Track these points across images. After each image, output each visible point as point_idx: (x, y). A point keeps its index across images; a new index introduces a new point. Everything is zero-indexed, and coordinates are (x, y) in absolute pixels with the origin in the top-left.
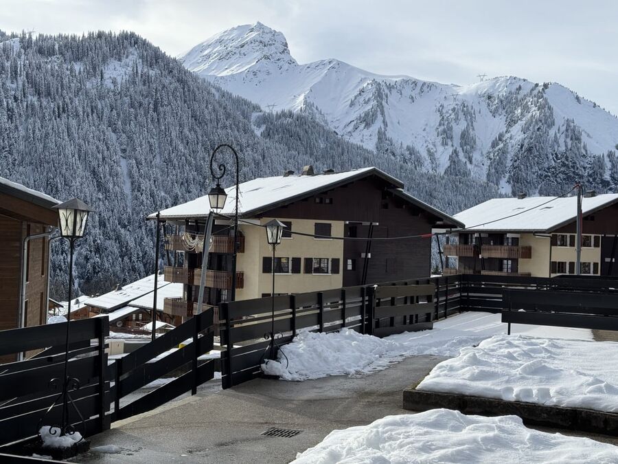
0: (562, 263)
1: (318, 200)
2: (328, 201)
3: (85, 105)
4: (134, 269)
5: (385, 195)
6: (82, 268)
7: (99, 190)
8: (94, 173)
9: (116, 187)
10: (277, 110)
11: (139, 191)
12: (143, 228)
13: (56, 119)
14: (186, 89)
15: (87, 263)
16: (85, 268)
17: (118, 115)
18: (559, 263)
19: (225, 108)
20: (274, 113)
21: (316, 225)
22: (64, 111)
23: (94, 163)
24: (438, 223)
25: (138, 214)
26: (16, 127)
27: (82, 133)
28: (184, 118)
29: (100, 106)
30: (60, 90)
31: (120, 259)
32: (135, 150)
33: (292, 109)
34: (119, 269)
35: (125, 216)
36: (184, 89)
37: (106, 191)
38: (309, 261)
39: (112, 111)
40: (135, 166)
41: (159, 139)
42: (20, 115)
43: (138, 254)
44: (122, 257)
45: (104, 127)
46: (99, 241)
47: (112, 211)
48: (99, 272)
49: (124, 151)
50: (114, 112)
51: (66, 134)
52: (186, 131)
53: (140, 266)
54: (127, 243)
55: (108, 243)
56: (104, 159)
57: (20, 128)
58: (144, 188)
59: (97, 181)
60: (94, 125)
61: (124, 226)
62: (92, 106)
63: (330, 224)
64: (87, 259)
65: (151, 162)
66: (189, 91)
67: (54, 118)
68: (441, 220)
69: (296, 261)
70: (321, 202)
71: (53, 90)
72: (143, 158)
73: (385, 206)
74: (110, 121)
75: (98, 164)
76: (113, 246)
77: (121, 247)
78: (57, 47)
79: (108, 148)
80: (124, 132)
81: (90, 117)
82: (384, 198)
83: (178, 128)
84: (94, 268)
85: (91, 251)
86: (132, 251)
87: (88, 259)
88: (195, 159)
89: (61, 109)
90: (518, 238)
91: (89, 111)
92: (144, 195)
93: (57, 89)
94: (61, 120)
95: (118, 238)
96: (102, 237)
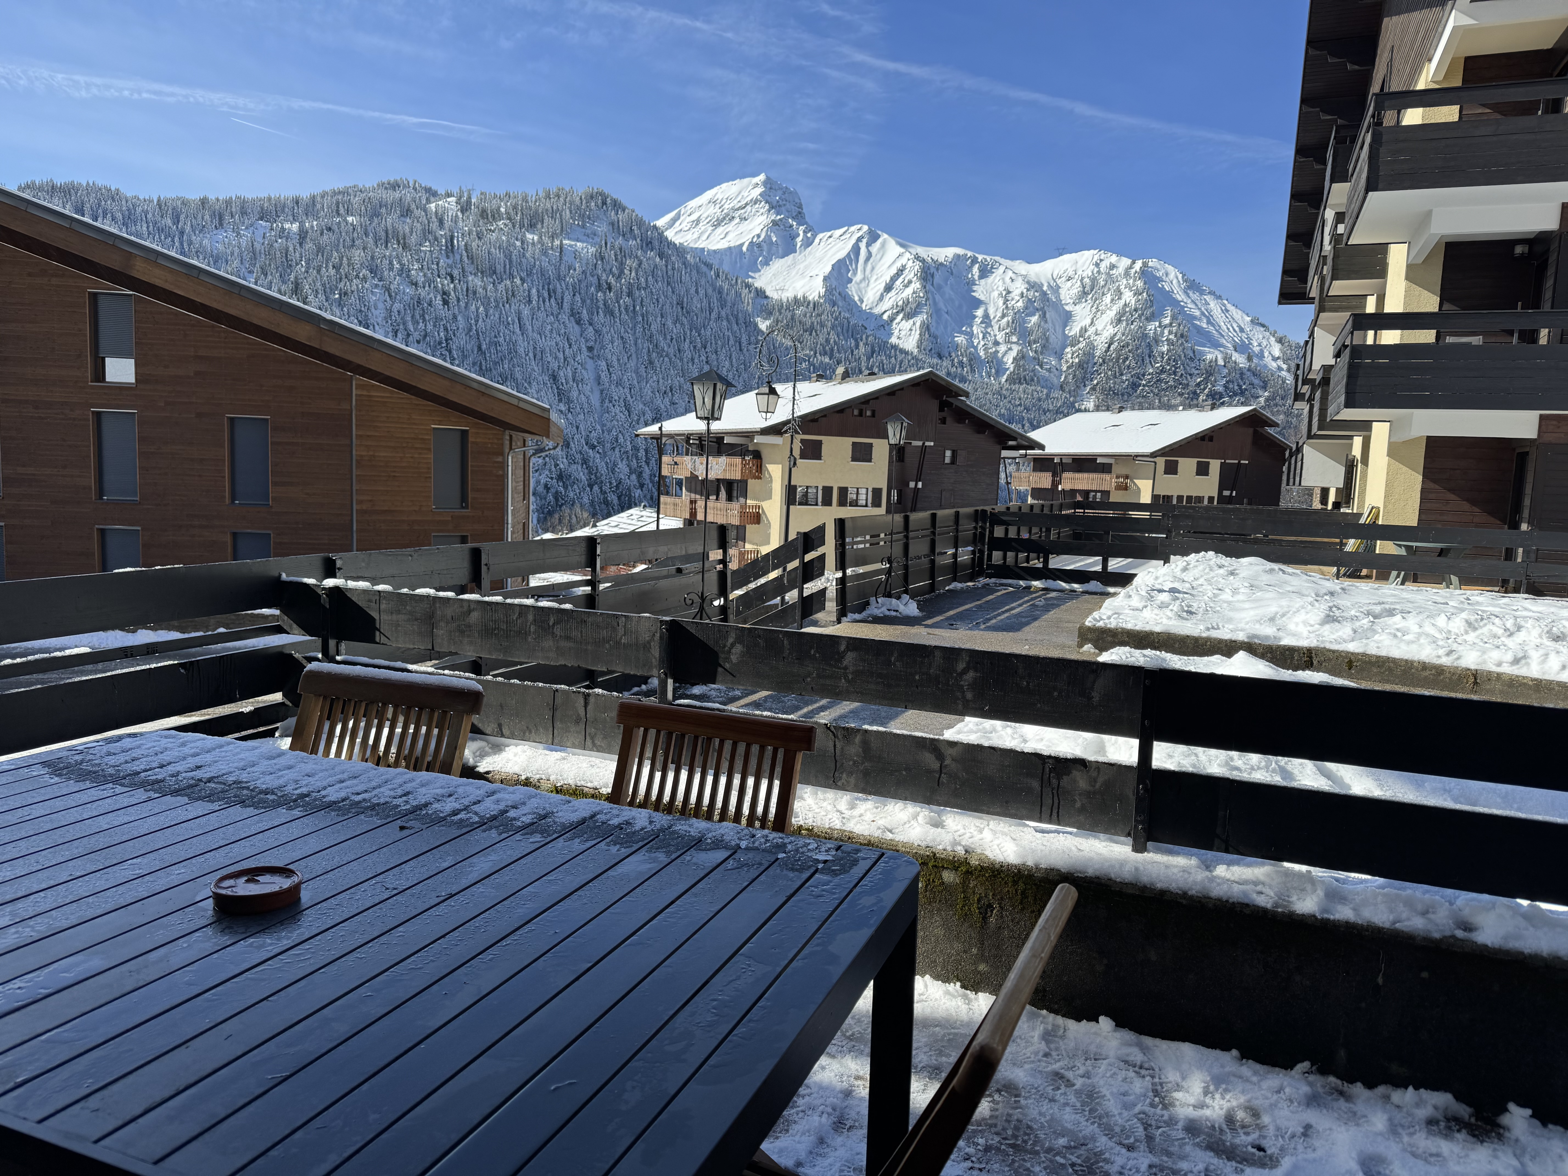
0: (1168, 496)
1: (856, 412)
2: (869, 413)
3: (541, 288)
4: (606, 502)
5: (943, 405)
6: (541, 499)
7: (560, 401)
8: (554, 378)
9: (582, 395)
10: (787, 295)
11: (611, 402)
12: (617, 450)
13: (503, 306)
14: (669, 267)
15: (548, 492)
16: (545, 499)
17: (583, 301)
18: (1164, 496)
19: (720, 293)
20: (785, 300)
21: (854, 444)
22: (513, 295)
23: (554, 365)
24: (1011, 443)
25: (609, 431)
26: (455, 317)
27: (537, 324)
28: (667, 306)
29: (559, 291)
30: (508, 266)
31: (588, 489)
32: (603, 347)
33: (807, 294)
34: (587, 501)
35: (594, 434)
36: (667, 266)
37: (569, 401)
38: (843, 491)
39: (574, 295)
40: (605, 368)
41: (635, 333)
42: (458, 300)
43: (611, 483)
44: (591, 486)
45: (564, 317)
46: (562, 466)
47: (577, 428)
48: (562, 504)
49: (590, 349)
50: (578, 298)
51: (517, 326)
52: (669, 323)
53: (613, 498)
54: (597, 469)
55: (574, 467)
56: (565, 359)
57: (459, 318)
58: (617, 398)
59: (558, 388)
60: (552, 314)
61: (593, 447)
62: (549, 289)
63: (871, 445)
64: (547, 487)
65: (625, 364)
66: (673, 269)
67: (501, 305)
68: (1015, 439)
69: (828, 491)
70: (861, 414)
71: (499, 268)
72: (614, 358)
73: (943, 421)
74: (572, 310)
75: (559, 366)
76: (579, 473)
77: (590, 473)
78: (503, 210)
79: (570, 345)
80: (591, 324)
81: (547, 303)
82: (941, 410)
83: (659, 319)
84: (557, 500)
85: (552, 478)
86: (603, 478)
87: (549, 488)
88: (681, 360)
89: (510, 293)
90: (1111, 464)
91: (546, 295)
92: (617, 406)
93: (505, 266)
94: (510, 307)
95: (585, 461)
96: (565, 460)
